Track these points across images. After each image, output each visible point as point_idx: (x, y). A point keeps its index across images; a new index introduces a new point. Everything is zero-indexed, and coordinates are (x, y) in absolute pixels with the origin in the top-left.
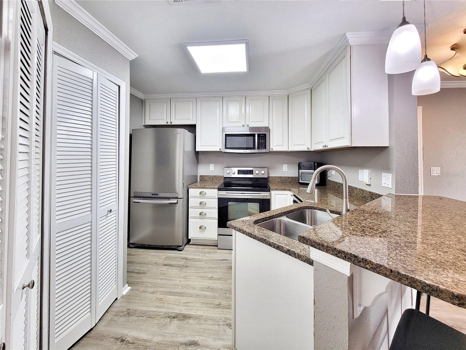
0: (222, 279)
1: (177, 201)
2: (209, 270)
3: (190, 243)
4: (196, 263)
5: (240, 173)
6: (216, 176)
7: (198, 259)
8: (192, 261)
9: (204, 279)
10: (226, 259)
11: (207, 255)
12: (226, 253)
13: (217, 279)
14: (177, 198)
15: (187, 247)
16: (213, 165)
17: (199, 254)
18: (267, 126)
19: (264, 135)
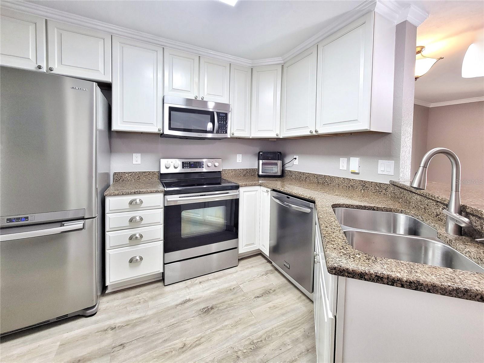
0: (203, 340)
1: (82, 225)
2: (171, 331)
3: (107, 292)
4: (138, 329)
5: (186, 166)
6: (145, 172)
7: (139, 318)
8: (128, 327)
9: (172, 356)
10: (188, 298)
11: (151, 303)
12: (182, 289)
13: (194, 345)
14: (83, 218)
15: (105, 303)
16: (139, 155)
17: (135, 307)
18: (227, 102)
19: (224, 115)
